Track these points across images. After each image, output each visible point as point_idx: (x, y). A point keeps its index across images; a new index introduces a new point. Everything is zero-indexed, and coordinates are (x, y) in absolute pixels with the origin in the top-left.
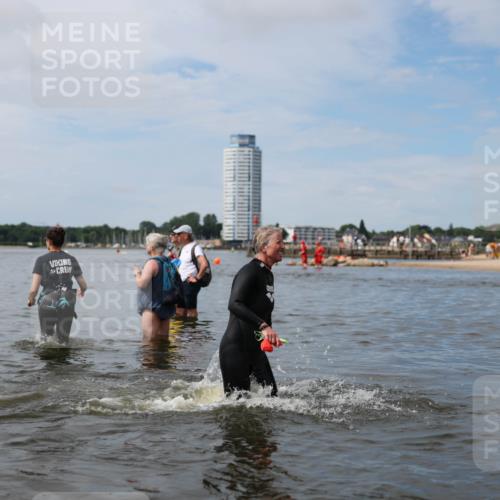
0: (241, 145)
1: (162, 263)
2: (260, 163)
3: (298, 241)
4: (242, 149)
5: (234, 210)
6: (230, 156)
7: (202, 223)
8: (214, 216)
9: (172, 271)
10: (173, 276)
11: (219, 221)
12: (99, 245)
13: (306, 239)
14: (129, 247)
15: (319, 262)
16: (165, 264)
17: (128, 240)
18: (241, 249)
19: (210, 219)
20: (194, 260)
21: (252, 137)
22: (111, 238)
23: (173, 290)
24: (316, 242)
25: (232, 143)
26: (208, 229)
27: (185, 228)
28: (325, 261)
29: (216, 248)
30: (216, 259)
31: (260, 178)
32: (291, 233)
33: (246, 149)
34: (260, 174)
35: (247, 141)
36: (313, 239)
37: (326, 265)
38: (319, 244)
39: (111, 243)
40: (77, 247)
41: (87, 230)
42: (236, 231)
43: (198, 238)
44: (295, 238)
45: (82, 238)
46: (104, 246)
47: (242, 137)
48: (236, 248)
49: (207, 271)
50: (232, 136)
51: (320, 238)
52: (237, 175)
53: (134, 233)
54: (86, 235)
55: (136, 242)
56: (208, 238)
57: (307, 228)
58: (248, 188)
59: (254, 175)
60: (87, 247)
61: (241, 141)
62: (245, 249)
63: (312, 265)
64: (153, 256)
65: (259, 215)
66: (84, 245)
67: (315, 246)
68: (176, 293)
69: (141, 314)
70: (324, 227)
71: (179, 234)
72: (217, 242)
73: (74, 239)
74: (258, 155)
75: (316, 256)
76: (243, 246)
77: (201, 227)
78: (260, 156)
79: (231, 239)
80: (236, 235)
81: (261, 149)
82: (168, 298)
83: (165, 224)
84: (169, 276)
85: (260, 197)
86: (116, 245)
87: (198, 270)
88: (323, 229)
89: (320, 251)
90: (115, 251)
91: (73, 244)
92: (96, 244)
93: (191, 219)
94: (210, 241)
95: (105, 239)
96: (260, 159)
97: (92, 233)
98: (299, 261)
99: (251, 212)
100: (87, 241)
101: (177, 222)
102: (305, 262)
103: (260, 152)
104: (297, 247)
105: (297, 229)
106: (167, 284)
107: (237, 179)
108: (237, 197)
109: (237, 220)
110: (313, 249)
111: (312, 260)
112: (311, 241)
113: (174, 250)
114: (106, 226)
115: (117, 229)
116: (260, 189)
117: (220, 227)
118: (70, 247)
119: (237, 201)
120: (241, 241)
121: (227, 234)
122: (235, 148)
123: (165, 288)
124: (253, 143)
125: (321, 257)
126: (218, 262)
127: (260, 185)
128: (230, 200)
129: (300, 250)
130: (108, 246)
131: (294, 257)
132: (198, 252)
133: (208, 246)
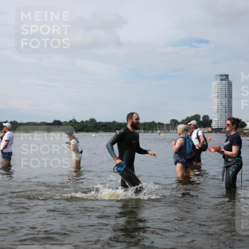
0: (221, 80)
1: (186, 139)
2: (231, 89)
4: (221, 82)
5: (218, 113)
6: (215, 85)
7: (201, 120)
8: (208, 116)
9: (191, 143)
10: (191, 146)
11: (210, 118)
12: (150, 131)
14: (165, 132)
16: (187, 140)
17: (164, 129)
18: (222, 132)
19: (206, 117)
20: (198, 137)
21: (227, 76)
22: (156, 128)
23: (192, 153)
25: (217, 79)
26: (205, 123)
27: (193, 122)
29: (209, 132)
31: (231, 96)
32: (248, 124)
33: (224, 82)
34: (231, 95)
35: (224, 77)
39: (156, 130)
42: (219, 124)
43: (200, 127)
45: (142, 127)
46: (153, 132)
47: (221, 75)
48: (219, 132)
50: (216, 75)
52: (220, 95)
53: (167, 125)
54: (144, 126)
55: (168, 130)
56: (205, 127)
58: (225, 102)
59: (228, 94)
60: (145, 132)
61: (222, 78)
62: (224, 132)
64: (182, 136)
66: (143, 131)
68: (193, 154)
69: (176, 164)
71: (190, 125)
72: (210, 129)
76: (223, 131)
77: (201, 122)
78: (231, 85)
79: (217, 127)
80: (219, 125)
82: (189, 157)
83: (183, 121)
84: (190, 146)
85: (231, 106)
86: (159, 131)
87: (200, 143)
90: (158, 134)
92: (148, 131)
93: (196, 117)
94: (206, 129)
95: (153, 128)
96: (231, 87)
97: (147, 125)
99: (227, 114)
100: (144, 129)
101: (189, 119)
103: (231, 83)
106: (188, 150)
107: (219, 97)
108: (219, 106)
109: (219, 118)
114: (153, 122)
115: (159, 123)
116: (231, 102)
117: (211, 121)
119: (219, 108)
120: (222, 129)
121: (214, 125)
122: (218, 81)
123: (187, 152)
124: (228, 79)
126: (210, 139)
127: (231, 100)
128: (216, 108)
130: (155, 132)
132: (200, 134)
133: (205, 131)
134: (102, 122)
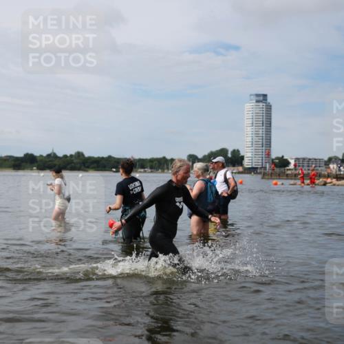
0: (257, 101)
1: (207, 183)
2: (271, 114)
3: (297, 167)
4: (258, 104)
5: (252, 146)
6: (249, 108)
7: (229, 155)
8: (238, 151)
9: (214, 189)
10: (214, 192)
11: (242, 154)
12: (160, 170)
13: (303, 166)
15: (313, 182)
18: (257, 173)
19: (236, 152)
20: (226, 181)
21: (265, 96)
22: (168, 165)
23: (214, 202)
24: (311, 168)
25: (251, 100)
26: (235, 160)
27: (220, 159)
28: (317, 182)
29: (239, 173)
30: (240, 181)
31: (270, 124)
32: (292, 162)
33: (261, 104)
34: (270, 122)
35: (261, 98)
36: (308, 166)
37: (318, 185)
38: (313, 170)
39: (168, 169)
40: (145, 172)
41: (152, 160)
42: (254, 161)
43: (228, 166)
44: (295, 165)
45: (148, 165)
46: (163, 172)
47: (257, 95)
48: (254, 173)
49: (235, 188)
50: (251, 95)
51: (314, 166)
52: (255, 122)
54: (151, 163)
56: (234, 166)
57: (304, 159)
58: (261, 131)
59: (266, 121)
60: (152, 172)
61: (258, 98)
62: (260, 173)
63: (308, 185)
65: (270, 150)
66: (150, 170)
67: (310, 172)
70: (316, 158)
71: (216, 163)
72: (241, 169)
73: (143, 167)
74: (269, 108)
75: (311, 178)
76: (258, 171)
77: (229, 158)
78: (271, 109)
79: (250, 166)
80: (254, 164)
81: (271, 104)
83: (205, 156)
84: (212, 192)
85: (270, 137)
87: (229, 188)
88: (315, 159)
89: (314, 175)
91: (142, 170)
92: (157, 170)
93: (223, 152)
94: (236, 168)
95: (164, 166)
96: (271, 111)
97: (155, 162)
98: (299, 182)
99: (264, 148)
100: (151, 168)
101: (213, 155)
102: (303, 182)
103: (271, 106)
104: (297, 172)
105: (297, 159)
106: (210, 198)
107: (254, 125)
108: (254, 138)
109: (254, 153)
110: (309, 174)
111: (308, 181)
112: (307, 168)
113: (212, 174)
114: (164, 158)
115: (171, 159)
116: (270, 132)
117: (242, 158)
118: (140, 172)
119: (254, 141)
120: (257, 168)
121: (247, 163)
122: (253, 103)
124: (266, 100)
125: (314, 179)
126: (241, 183)
127: (270, 129)
128: (249, 139)
129: (299, 174)
130: (166, 171)
131: (295, 179)
132: (229, 175)
133: (234, 171)
134: (93, 157)
